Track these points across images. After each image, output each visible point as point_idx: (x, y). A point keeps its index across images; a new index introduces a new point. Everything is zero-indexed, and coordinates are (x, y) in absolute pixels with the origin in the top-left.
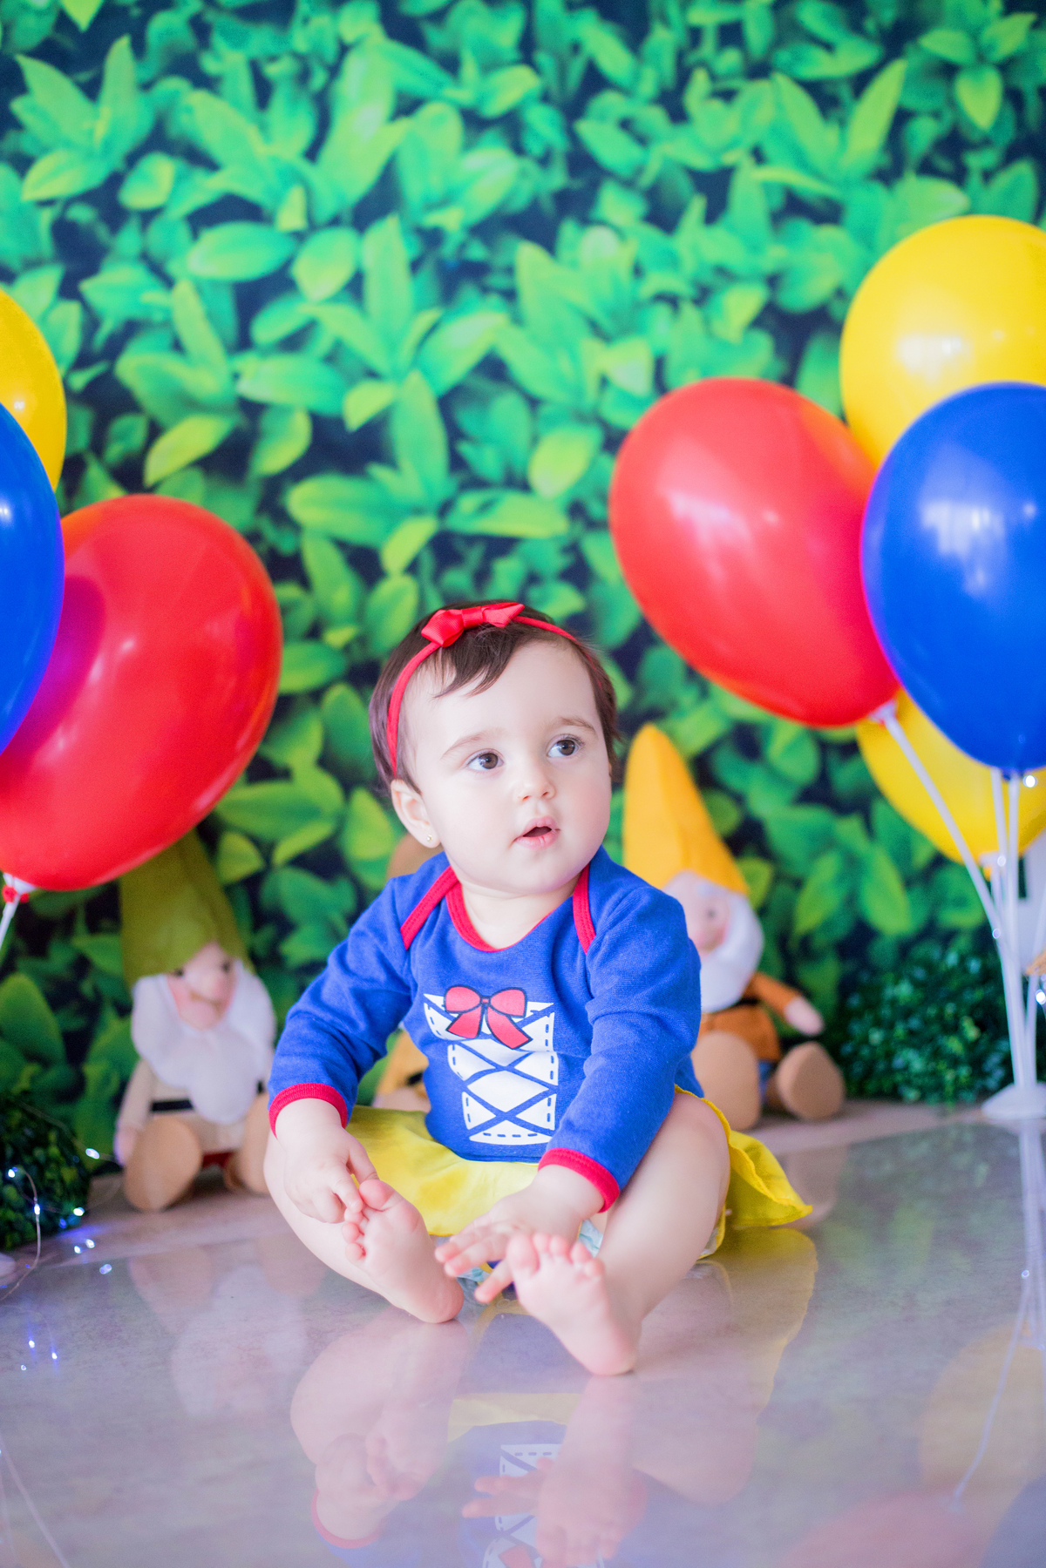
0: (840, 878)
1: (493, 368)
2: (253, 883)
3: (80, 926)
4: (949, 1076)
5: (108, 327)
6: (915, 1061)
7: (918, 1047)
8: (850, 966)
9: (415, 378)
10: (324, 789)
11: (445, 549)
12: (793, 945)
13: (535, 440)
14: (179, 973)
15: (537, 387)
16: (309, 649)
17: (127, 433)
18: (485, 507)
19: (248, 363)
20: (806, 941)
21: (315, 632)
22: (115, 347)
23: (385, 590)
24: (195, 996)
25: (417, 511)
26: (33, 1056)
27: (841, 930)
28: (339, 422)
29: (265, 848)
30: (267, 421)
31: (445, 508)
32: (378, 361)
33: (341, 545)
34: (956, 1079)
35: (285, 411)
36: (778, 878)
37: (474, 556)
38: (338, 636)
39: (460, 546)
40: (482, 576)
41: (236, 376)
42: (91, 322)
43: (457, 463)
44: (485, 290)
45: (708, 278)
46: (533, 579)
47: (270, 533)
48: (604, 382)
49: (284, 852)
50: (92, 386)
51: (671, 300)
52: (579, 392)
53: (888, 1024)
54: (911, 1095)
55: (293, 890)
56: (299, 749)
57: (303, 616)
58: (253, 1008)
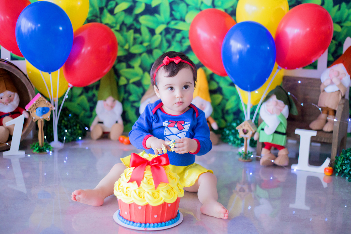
0: (236, 101)
2: (125, 86)
3: (94, 89)
6: (231, 138)
7: (233, 136)
8: (236, 117)
10: (139, 71)
11: (167, 31)
12: (225, 111)
13: (187, 12)
14: (105, 100)
16: (140, 46)
17: (112, 4)
18: (176, 24)
20: (227, 111)
21: (141, 43)
23: (155, 37)
24: (107, 105)
25: (163, 23)
26: (84, 109)
27: (235, 110)
28: (150, 6)
29: (128, 80)
30: (137, 4)
31: (168, 23)
33: (148, 28)
35: (141, 3)
36: (223, 99)
37: (173, 32)
38: (146, 44)
39: (170, 30)
40: (174, 36)
43: (172, 15)
46: (183, 38)
47: (135, 24)
48: (202, 2)
49: (132, 81)
52: (197, 4)
53: (230, 130)
54: (230, 144)
55: (132, 88)
56: (136, 63)
57: (139, 40)
58: (118, 108)
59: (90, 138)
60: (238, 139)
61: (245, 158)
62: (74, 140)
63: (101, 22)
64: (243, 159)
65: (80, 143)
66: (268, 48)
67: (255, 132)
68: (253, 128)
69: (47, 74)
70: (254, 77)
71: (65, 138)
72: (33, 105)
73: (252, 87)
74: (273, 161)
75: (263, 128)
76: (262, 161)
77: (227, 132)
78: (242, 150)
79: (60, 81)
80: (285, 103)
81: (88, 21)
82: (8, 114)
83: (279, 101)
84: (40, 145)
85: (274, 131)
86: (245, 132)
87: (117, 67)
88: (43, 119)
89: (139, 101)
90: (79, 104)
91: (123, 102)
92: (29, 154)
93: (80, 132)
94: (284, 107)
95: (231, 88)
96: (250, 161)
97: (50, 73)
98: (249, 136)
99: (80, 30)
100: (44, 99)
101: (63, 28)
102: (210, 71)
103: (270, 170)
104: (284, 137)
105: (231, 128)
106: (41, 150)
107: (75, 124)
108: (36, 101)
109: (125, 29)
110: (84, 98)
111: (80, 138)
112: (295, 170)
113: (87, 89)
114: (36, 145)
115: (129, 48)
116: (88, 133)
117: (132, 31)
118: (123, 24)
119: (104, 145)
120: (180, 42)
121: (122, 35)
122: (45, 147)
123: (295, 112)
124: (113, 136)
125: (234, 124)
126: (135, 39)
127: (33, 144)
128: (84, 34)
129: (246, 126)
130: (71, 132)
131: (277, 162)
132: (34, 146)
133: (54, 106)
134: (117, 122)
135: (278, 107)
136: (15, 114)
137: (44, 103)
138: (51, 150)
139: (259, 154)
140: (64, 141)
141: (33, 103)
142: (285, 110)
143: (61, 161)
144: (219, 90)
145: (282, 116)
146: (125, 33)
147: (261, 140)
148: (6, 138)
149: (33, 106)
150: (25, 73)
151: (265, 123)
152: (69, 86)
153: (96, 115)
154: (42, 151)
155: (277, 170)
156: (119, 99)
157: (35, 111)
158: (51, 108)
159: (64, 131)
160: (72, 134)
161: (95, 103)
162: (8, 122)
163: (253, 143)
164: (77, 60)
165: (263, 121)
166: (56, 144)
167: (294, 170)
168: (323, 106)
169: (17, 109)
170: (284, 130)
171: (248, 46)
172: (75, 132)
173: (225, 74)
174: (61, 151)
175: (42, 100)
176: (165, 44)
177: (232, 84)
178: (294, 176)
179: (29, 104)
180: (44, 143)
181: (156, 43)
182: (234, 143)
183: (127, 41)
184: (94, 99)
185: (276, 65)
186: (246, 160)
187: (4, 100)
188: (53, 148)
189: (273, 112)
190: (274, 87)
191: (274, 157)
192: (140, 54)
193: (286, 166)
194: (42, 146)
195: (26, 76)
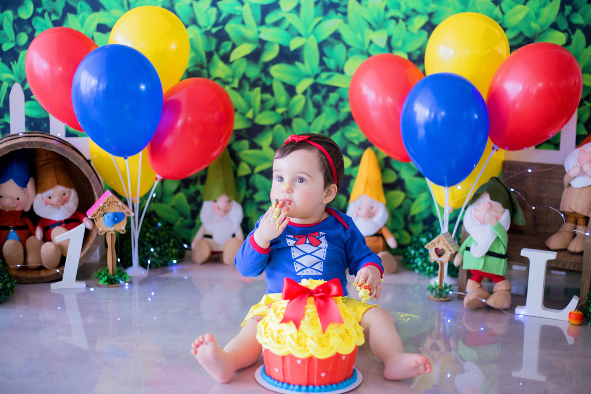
0: (427, 201)
1: (337, 36)
2: (248, 177)
3: (199, 182)
4: (428, 268)
5: (224, 16)
6: (419, 262)
7: (421, 258)
8: (427, 227)
9: (312, 37)
10: (271, 153)
11: (315, 88)
12: (409, 218)
13: (347, 58)
14: (216, 201)
15: (349, 43)
16: (272, 113)
17: (226, 46)
18: (329, 77)
19: (263, 29)
20: (413, 217)
21: (273, 109)
22: (225, 21)
23: (296, 98)
24: (219, 208)
25: (308, 76)
26: (183, 215)
27: (426, 215)
28: (288, 48)
29: (252, 168)
30: (267, 46)
31: (317, 76)
32: (302, 32)
33: (284, 84)
34: (429, 270)
35: (273, 44)
36: (406, 197)
37: (324, 91)
38: (280, 110)
39: (320, 88)
40: (325, 98)
41: (259, 32)
42: (219, 14)
43: (322, 63)
44: (337, 12)
45: (409, 13)
46: (341, 100)
47: (264, 78)
48: (371, 42)
49: (257, 169)
50: (218, 32)
51: (396, 19)
52: (363, 45)
53: (417, 249)
54: (417, 271)
55: (259, 180)
56: (265, 141)
57: (270, 104)
58: (236, 213)
59: (191, 261)
60: (430, 264)
61: (440, 296)
62: (166, 264)
63: (209, 76)
64: (436, 297)
65: (174, 268)
66: (476, 117)
67: (457, 253)
68: (452, 246)
69: (122, 158)
70: (453, 163)
71: (149, 262)
72: (98, 208)
73: (450, 179)
74: (484, 301)
75: (468, 246)
76: (466, 300)
77: (413, 252)
78: (435, 281)
79: (143, 170)
80: (505, 206)
81: (189, 74)
82: (59, 223)
83: (494, 203)
84: (111, 272)
85: (486, 251)
86: (440, 253)
87: (235, 146)
88: (114, 231)
90: (173, 207)
92: (92, 288)
93: (174, 251)
94: (503, 213)
95: (419, 180)
96: (448, 300)
97: (126, 158)
98: (445, 259)
99: (175, 90)
100: (116, 199)
101: (147, 88)
102: (383, 154)
103: (480, 315)
104: (503, 261)
106: (111, 282)
107: (166, 238)
108: (104, 202)
109: (246, 85)
110: (182, 196)
111: (175, 261)
112: (521, 316)
113: (186, 183)
114: (103, 273)
115: (254, 116)
116: (187, 252)
117: (258, 90)
118: (244, 77)
119: (212, 273)
120: (336, 107)
121: (243, 96)
122: (117, 276)
123: (521, 220)
124: (227, 258)
125: (424, 240)
126: (263, 102)
127: (99, 271)
128: (181, 96)
129: (442, 242)
130: (161, 251)
131: (491, 302)
132: (100, 274)
133: (133, 210)
134: (234, 236)
135: (494, 213)
136: (71, 223)
137: (116, 206)
138: (128, 280)
139: (462, 289)
140: (148, 267)
141: (98, 205)
142: (505, 217)
143: (143, 299)
144: (399, 184)
145: (500, 226)
146: (247, 93)
147: (466, 267)
148: (57, 261)
149: (99, 210)
150: (88, 158)
151: (472, 238)
152: (157, 179)
153: (201, 224)
154: (113, 282)
155: (492, 316)
156: (237, 200)
157: (101, 219)
158: (128, 213)
159: (149, 249)
160: (161, 255)
161: (200, 205)
162: (59, 235)
163: (454, 271)
164: (169, 137)
165: (469, 235)
166: (135, 271)
167: (519, 315)
168: (567, 210)
169: (74, 215)
170: (502, 250)
171: (443, 114)
172: (167, 251)
173: (408, 159)
174: (143, 282)
175: (113, 201)
176: (312, 110)
177: (419, 175)
178: (520, 324)
179: (93, 206)
180: (116, 270)
181: (298, 108)
182: (423, 269)
183: (250, 106)
184: (198, 199)
185: (490, 143)
186: (441, 299)
187: (55, 200)
188: (130, 277)
189: (484, 220)
190: (486, 180)
191: (487, 294)
192: (272, 126)
193: (506, 309)
194: (113, 275)
195: (89, 162)
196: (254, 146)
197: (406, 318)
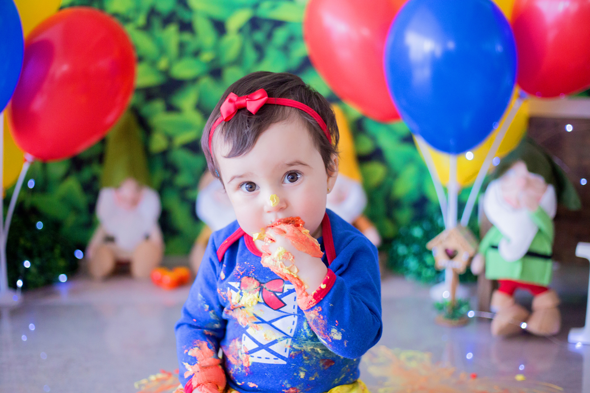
2: (165, 153)
3: (95, 162)
7: (413, 258)
10: (195, 117)
11: (255, 23)
12: (391, 202)
14: (117, 187)
16: (193, 61)
18: (274, 7)
20: (398, 200)
21: (197, 54)
23: (227, 39)
25: (242, 6)
26: (75, 209)
27: (415, 196)
29: (170, 139)
31: (256, 6)
33: (211, 19)
36: (388, 173)
37: (266, 27)
38: (206, 57)
39: (260, 23)
40: (270, 36)
46: (291, 39)
47: (180, 12)
49: (179, 141)
53: (408, 245)
55: (181, 157)
56: (187, 101)
57: (192, 47)
58: (150, 204)
61: (453, 317)
62: (49, 283)
64: (446, 318)
65: (63, 290)
66: (499, 48)
68: (470, 244)
70: (467, 121)
73: (459, 143)
74: (524, 326)
75: (495, 244)
76: (495, 326)
77: (401, 250)
80: (548, 181)
83: (533, 177)
86: (451, 254)
87: (145, 110)
89: (195, 185)
90: (62, 199)
91: (161, 190)
93: (62, 263)
94: (544, 191)
96: (465, 322)
98: (460, 263)
103: (518, 346)
104: (549, 264)
105: (409, 240)
107: (49, 245)
109: (156, 23)
110: (72, 184)
111: (63, 278)
112: (578, 346)
113: (77, 164)
115: (171, 64)
116: (82, 266)
117: (172, 30)
118: (153, 12)
120: (285, 49)
121: (153, 37)
123: (574, 202)
126: (182, 46)
128: (54, 35)
129: (453, 239)
134: (147, 237)
135: (532, 192)
139: (485, 307)
140: (19, 291)
142: (548, 197)
144: (376, 155)
145: (542, 213)
146: (158, 32)
147: (491, 275)
151: (499, 232)
152: (25, 160)
153: (98, 222)
160: (42, 269)
164: (38, 96)
165: (493, 225)
167: (575, 344)
171: (451, 45)
172: (51, 264)
173: (395, 116)
174: (16, 311)
176: (251, 55)
177: (408, 140)
178: (577, 358)
181: (231, 53)
182: (419, 274)
183: (162, 51)
186: (455, 322)
189: (518, 203)
192: (195, 80)
193: (553, 336)
196: (171, 108)
197: (410, 359)
